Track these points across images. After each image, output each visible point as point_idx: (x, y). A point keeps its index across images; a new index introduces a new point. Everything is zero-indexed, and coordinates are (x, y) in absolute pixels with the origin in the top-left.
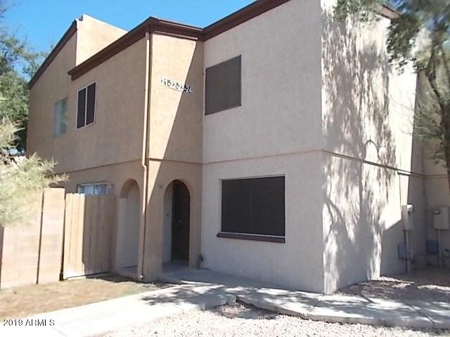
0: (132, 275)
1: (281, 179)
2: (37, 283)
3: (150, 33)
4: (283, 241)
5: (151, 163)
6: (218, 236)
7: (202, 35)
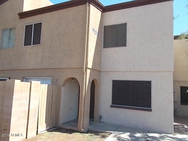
0: (75, 129)
1: (150, 83)
2: (26, 138)
3: (89, 3)
4: (151, 110)
5: (88, 70)
6: (111, 106)
7: (105, 10)
